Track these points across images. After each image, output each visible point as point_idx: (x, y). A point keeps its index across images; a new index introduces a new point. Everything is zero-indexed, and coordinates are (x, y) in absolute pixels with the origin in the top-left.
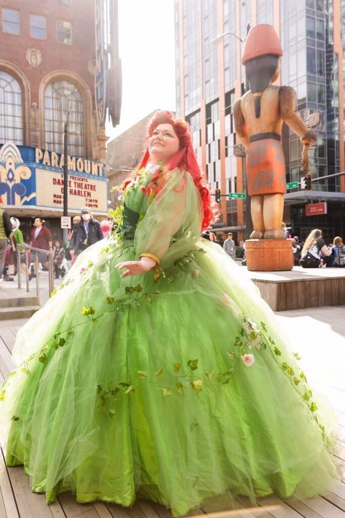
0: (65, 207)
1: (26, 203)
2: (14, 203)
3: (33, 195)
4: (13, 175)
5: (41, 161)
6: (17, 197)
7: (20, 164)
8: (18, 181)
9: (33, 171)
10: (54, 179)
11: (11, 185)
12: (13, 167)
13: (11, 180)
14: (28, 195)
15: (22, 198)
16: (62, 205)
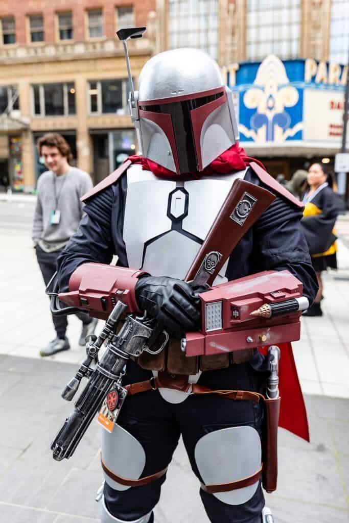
0: (344, 142)
1: (289, 138)
2: (273, 139)
3: (298, 127)
4: (274, 103)
5: (313, 78)
6: (278, 130)
7: (284, 86)
8: (279, 109)
9: (301, 92)
10: (332, 103)
11: (270, 116)
12: (274, 91)
13: (271, 109)
14: (292, 126)
15: (284, 131)
16: (340, 139)
